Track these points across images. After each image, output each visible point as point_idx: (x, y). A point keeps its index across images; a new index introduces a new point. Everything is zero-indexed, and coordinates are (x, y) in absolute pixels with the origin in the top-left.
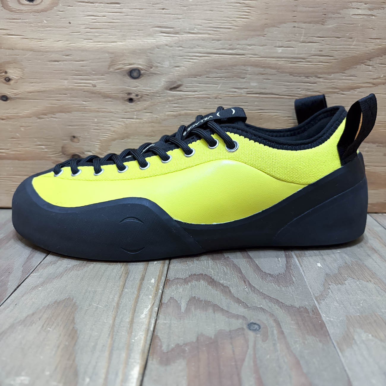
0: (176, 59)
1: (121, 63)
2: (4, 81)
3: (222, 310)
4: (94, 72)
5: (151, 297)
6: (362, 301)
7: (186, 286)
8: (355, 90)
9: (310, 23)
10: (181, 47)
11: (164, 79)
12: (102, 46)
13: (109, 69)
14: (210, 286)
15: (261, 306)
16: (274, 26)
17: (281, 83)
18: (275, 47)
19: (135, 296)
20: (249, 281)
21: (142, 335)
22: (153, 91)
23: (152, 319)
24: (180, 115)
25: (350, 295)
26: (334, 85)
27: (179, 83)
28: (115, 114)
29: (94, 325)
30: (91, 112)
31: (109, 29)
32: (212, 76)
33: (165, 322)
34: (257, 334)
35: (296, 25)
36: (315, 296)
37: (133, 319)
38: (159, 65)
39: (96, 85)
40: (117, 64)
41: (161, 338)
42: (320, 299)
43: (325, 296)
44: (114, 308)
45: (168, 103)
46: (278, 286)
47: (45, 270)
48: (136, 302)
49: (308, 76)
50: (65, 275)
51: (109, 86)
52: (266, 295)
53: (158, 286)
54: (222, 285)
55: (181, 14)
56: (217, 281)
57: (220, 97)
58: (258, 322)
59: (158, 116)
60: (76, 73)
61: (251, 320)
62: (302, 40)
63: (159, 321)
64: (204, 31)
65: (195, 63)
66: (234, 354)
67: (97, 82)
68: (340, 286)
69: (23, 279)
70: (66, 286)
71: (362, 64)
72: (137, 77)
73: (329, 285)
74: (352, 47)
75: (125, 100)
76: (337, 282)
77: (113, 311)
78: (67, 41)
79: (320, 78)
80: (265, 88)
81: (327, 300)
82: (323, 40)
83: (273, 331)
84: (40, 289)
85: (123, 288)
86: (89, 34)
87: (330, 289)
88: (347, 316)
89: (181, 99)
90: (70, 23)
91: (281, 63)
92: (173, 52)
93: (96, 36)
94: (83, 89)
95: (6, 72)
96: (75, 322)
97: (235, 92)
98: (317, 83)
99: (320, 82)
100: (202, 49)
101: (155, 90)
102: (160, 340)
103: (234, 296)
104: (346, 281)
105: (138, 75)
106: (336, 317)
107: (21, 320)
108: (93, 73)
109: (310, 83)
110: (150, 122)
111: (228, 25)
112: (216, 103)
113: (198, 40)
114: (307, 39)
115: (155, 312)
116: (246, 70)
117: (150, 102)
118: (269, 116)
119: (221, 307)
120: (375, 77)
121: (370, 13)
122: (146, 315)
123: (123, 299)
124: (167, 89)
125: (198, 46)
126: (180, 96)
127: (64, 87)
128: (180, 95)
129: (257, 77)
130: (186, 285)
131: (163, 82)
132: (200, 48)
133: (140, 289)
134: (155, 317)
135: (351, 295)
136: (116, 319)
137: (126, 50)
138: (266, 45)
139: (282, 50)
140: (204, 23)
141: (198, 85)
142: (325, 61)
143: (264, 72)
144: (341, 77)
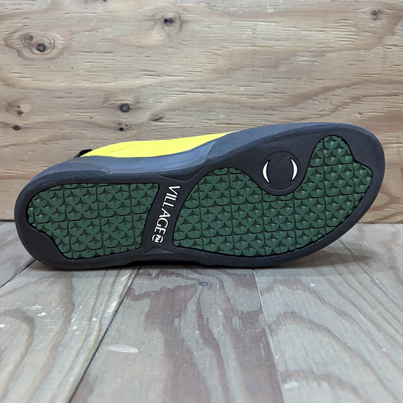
0: (159, 97)
1: (114, 100)
2: (17, 114)
3: (183, 276)
4: (91, 107)
8: (305, 120)
9: (266, 67)
10: (162, 86)
11: (148, 113)
12: (99, 86)
13: (104, 105)
16: (237, 70)
17: (244, 115)
18: (239, 86)
22: (139, 122)
23: (130, 281)
26: (287, 116)
27: (161, 115)
28: (109, 141)
29: (87, 283)
30: (89, 139)
31: (104, 73)
32: (187, 110)
34: (204, 287)
35: (255, 69)
37: (115, 281)
38: (144, 101)
39: (93, 117)
40: (110, 100)
41: (135, 289)
45: (152, 131)
49: (266, 109)
51: (103, 118)
55: (162, 61)
57: (194, 127)
60: (76, 108)
61: (202, 281)
62: (260, 80)
63: (134, 282)
64: (181, 74)
65: (174, 99)
66: (185, 296)
67: (93, 115)
71: (310, 100)
74: (300, 86)
75: (116, 129)
78: (70, 82)
79: (275, 110)
80: (231, 120)
82: (277, 81)
83: (216, 286)
86: (87, 76)
89: (163, 129)
90: (72, 68)
91: (243, 99)
92: (156, 91)
93: (93, 78)
94: (83, 120)
95: (19, 107)
96: (73, 282)
97: (207, 123)
98: (274, 115)
99: (275, 114)
100: (179, 89)
101: (141, 121)
105: (127, 109)
109: (267, 115)
111: (199, 69)
112: (192, 131)
113: (176, 81)
114: (264, 80)
115: (133, 278)
116: (215, 105)
117: (137, 131)
120: (321, 109)
121: (313, 59)
124: (151, 120)
126: (162, 126)
127: (66, 119)
129: (224, 110)
131: (148, 115)
132: (177, 87)
136: (103, 281)
137: (117, 89)
138: (231, 85)
139: (244, 88)
140: (181, 68)
141: (177, 118)
142: (279, 97)
143: (230, 107)
144: (293, 110)
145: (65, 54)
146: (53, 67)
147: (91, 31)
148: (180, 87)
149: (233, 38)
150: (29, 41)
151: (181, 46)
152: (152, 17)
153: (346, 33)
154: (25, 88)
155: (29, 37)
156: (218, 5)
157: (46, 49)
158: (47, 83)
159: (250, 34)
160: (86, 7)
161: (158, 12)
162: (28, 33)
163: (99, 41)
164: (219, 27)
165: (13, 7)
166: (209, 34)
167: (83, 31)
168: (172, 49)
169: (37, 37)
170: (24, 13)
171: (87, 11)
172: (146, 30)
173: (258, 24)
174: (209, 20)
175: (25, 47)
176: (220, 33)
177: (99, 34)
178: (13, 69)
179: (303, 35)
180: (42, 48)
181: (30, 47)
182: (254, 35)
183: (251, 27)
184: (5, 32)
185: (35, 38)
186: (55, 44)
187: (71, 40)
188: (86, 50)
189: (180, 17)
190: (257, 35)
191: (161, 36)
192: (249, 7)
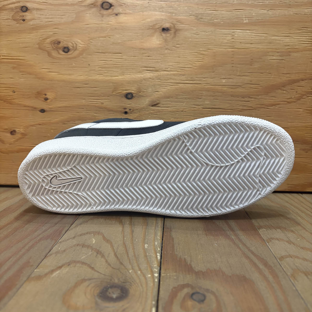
0: (157, 87)
1: (120, 90)
2: (44, 100)
4: (102, 95)
8: (276, 106)
9: (242, 64)
10: (159, 79)
11: (148, 100)
12: (109, 78)
13: (112, 93)
16: (220, 66)
17: (226, 101)
18: (221, 79)
22: (140, 107)
26: (261, 102)
27: (158, 102)
31: (114, 68)
32: (179, 98)
35: (234, 65)
38: (145, 90)
39: (104, 103)
40: (117, 90)
45: (151, 114)
49: (244, 97)
51: (112, 103)
55: (160, 60)
57: (185, 111)
60: (91, 95)
62: (238, 74)
64: (174, 69)
65: (168, 89)
67: (104, 101)
71: (279, 90)
72: (130, 98)
74: (271, 79)
75: (122, 113)
78: (86, 75)
79: (252, 98)
80: (215, 105)
82: (252, 75)
86: (100, 71)
89: (159, 112)
90: (89, 65)
91: (225, 89)
92: (154, 82)
93: (105, 73)
94: (96, 105)
95: (46, 95)
97: (195, 107)
98: (250, 101)
99: (252, 101)
101: (142, 106)
109: (245, 101)
111: (189, 66)
112: (183, 114)
113: (171, 75)
114: (242, 74)
116: (202, 93)
117: (138, 114)
120: (288, 97)
121: (281, 58)
124: (150, 106)
125: (170, 78)
127: (82, 104)
128: (158, 109)
129: (209, 98)
131: (147, 101)
132: (172, 80)
137: (124, 81)
138: (215, 78)
139: (226, 81)
140: (175, 65)
141: (170, 103)
142: (254, 87)
143: (214, 95)
144: (266, 98)
145: (84, 55)
146: (74, 64)
147: (105, 37)
148: (173, 79)
149: (216, 42)
150: (57, 45)
151: (175, 48)
152: (153, 26)
153: (308, 38)
154: (51, 81)
155: (58, 42)
156: (204, 17)
157: (70, 51)
158: (69, 76)
159: (230, 39)
160: (102, 20)
161: (158, 23)
162: (57, 39)
163: (111, 45)
164: (206, 34)
165: (47, 20)
166: (197, 39)
167: (99, 37)
168: (168, 50)
169: (63, 42)
170: (55, 25)
171: (103, 22)
172: (148, 36)
173: (236, 32)
174: (197, 29)
175: (54, 49)
176: (206, 39)
177: (111, 39)
178: (43, 66)
179: (273, 40)
180: (66, 50)
181: (57, 49)
182: (233, 40)
183: (230, 34)
184: (39, 38)
185: (61, 43)
186: (78, 47)
187: (89, 44)
188: (100, 51)
189: (174, 26)
190: (235, 39)
191: (159, 40)
192: (229, 19)
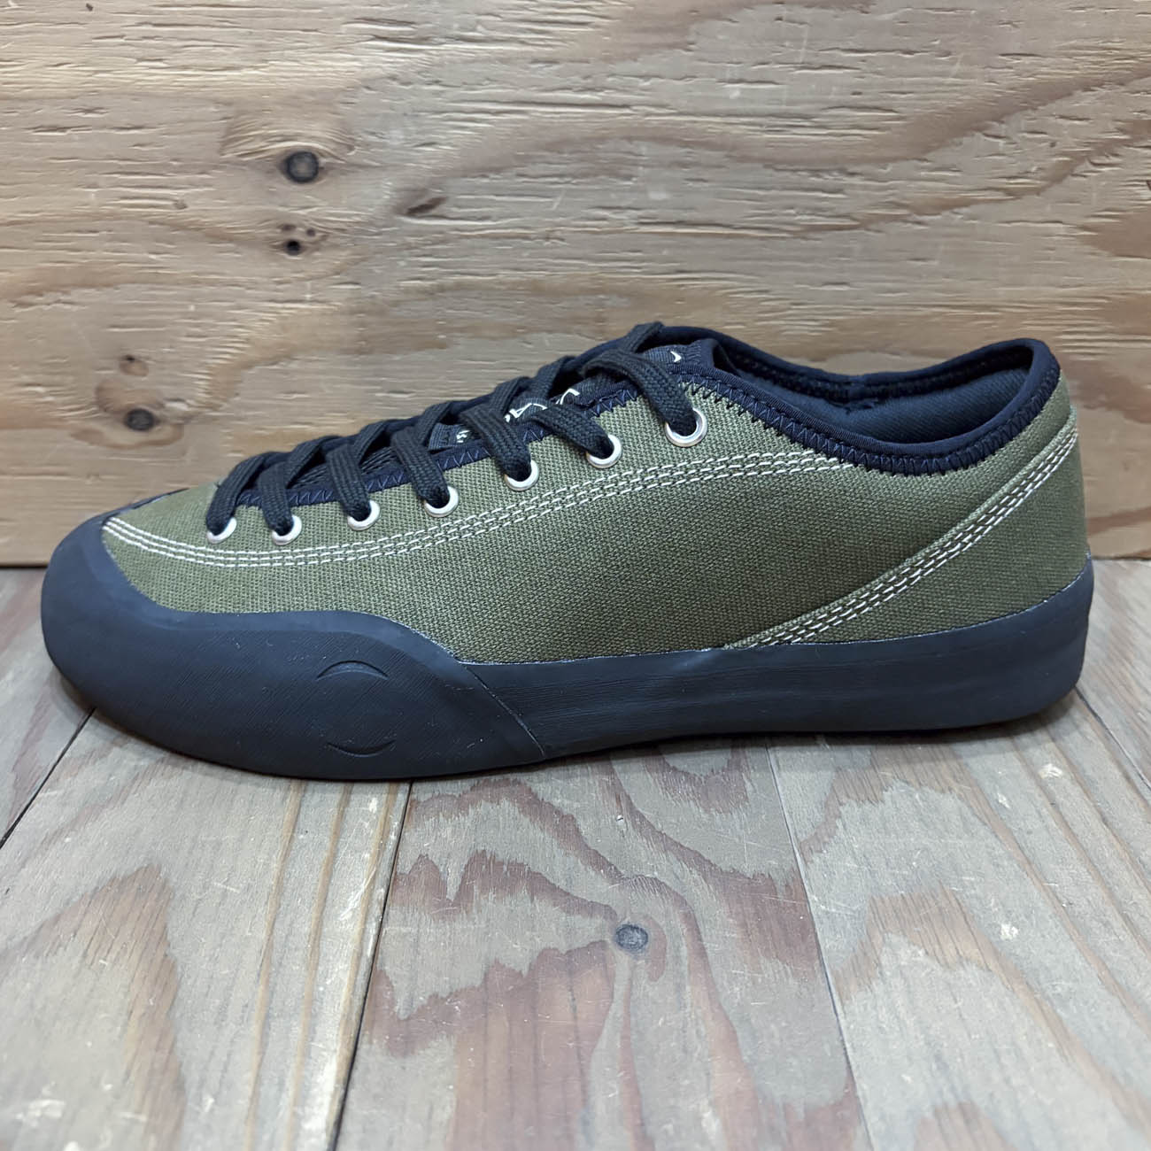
0: (426, 122)
1: (259, 136)
3: (554, 888)
4: (175, 163)
5: (367, 856)
6: (919, 853)
7: (462, 819)
8: (957, 210)
9: (825, 5)
10: (437, 82)
11: (389, 183)
12: (197, 79)
13: (222, 155)
14: (525, 816)
15: (656, 873)
16: (718, 17)
17: (738, 190)
18: (721, 81)
19: (326, 854)
20: (629, 797)
21: (345, 971)
22: (358, 219)
23: (371, 923)
24: (442, 289)
25: (890, 835)
26: (893, 195)
27: (436, 193)
28: (249, 289)
29: (220, 946)
30: (178, 284)
31: (213, 26)
32: (533, 173)
33: (404, 930)
34: (637, 958)
36: (798, 840)
37: (320, 924)
38: (373, 138)
39: (187, 203)
40: (244, 138)
41: (392, 978)
42: (810, 849)
43: (826, 839)
44: (269, 894)
45: (406, 252)
46: (706, 811)
47: (77, 779)
48: (329, 873)
49: (819, 170)
50: (135, 793)
51: (225, 205)
52: (671, 839)
53: (387, 821)
54: (558, 812)
56: (545, 800)
57: (558, 234)
58: (642, 924)
59: (375, 293)
60: (121, 167)
61: (625, 917)
62: (801, 59)
63: (387, 929)
64: (506, 32)
65: (481, 132)
66: (575, 1018)
67: (188, 194)
68: (867, 806)
69: (19, 809)
70: (139, 831)
71: (977, 134)
72: (307, 175)
73: (841, 804)
74: (949, 80)
75: (275, 247)
76: (863, 797)
77: (266, 903)
78: (86, 63)
79: (853, 174)
80: (691, 208)
81: (828, 852)
82: (863, 61)
83: (678, 950)
84: (68, 840)
85: (293, 832)
86: (152, 42)
87: (840, 817)
88: (872, 898)
89: (443, 242)
90: (90, 8)
91: (739, 130)
92: (414, 99)
93: (175, 50)
94: (149, 215)
96: (169, 938)
97: (604, 219)
98: (846, 191)
99: (851, 186)
100: (500, 91)
101: (363, 215)
102: (390, 984)
103: (586, 845)
104: (886, 791)
105: (312, 171)
106: (844, 902)
107: (25, 938)
108: (174, 167)
109: (822, 191)
110: (352, 312)
111: (574, 14)
112: (549, 251)
113: (488, 60)
114: (817, 55)
115: (379, 903)
116: (636, 152)
117: (348, 252)
118: (705, 288)
119: (553, 882)
122: (353, 910)
123: (293, 865)
124: (398, 210)
125: (488, 79)
126: (441, 233)
127: (86, 209)
128: (438, 229)
129: (667, 173)
130: (463, 815)
131: (387, 192)
132: (494, 85)
133: (337, 834)
134: (378, 917)
135: (893, 835)
136: (276, 925)
137: (269, 91)
138: (695, 77)
139: (743, 90)
141: (492, 200)
142: (866, 123)
143: (690, 159)
144: (915, 173)
148: (503, 84)
